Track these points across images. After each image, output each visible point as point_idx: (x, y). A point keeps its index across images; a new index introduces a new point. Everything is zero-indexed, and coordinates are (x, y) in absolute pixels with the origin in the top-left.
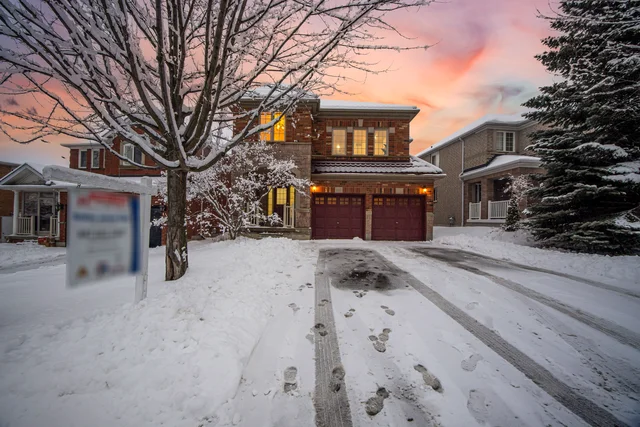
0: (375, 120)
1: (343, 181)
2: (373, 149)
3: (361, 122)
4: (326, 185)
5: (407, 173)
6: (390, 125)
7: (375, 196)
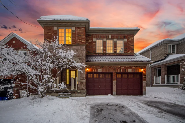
0: (117, 35)
1: (102, 66)
2: (116, 49)
3: (110, 36)
4: (93, 68)
5: (134, 61)
6: (125, 37)
7: (117, 73)
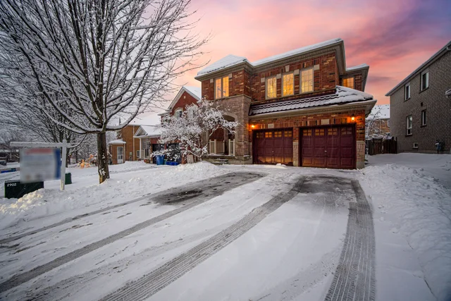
0: (300, 62)
1: (274, 119)
3: (287, 68)
4: (262, 123)
6: (314, 63)
